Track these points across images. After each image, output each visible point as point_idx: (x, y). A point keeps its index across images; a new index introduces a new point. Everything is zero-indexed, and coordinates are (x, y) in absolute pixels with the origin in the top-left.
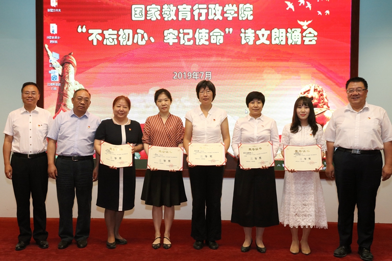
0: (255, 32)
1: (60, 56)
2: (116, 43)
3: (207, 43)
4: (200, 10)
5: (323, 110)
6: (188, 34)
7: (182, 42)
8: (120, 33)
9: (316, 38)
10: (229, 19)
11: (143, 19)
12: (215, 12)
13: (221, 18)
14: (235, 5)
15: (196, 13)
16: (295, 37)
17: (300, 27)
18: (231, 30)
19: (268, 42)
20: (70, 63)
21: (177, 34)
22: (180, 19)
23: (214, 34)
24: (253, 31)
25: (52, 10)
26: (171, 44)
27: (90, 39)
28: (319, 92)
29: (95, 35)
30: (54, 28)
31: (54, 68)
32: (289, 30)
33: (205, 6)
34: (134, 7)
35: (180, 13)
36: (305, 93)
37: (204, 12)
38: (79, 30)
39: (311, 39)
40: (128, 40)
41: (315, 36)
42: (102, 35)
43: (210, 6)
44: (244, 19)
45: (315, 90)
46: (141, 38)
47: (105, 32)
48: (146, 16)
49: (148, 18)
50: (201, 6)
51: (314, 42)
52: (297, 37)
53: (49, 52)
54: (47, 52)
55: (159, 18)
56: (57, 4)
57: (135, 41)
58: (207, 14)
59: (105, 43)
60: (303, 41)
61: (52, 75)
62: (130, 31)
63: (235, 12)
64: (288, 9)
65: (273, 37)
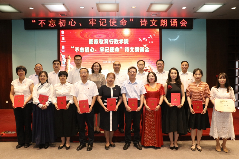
0: (129, 48)
1: (65, 56)
2: (84, 52)
3: (114, 52)
4: (111, 41)
6: (108, 49)
8: (85, 48)
9: (149, 50)
10: (121, 44)
11: (93, 44)
12: (116, 41)
13: (118, 43)
14: (123, 39)
15: (110, 42)
16: (142, 50)
17: (144, 46)
18: (122, 47)
19: (133, 51)
20: (69, 58)
21: (104, 49)
22: (105, 44)
23: (116, 49)
25: (63, 41)
26: (102, 52)
27: (75, 50)
29: (77, 49)
30: (63, 47)
31: (63, 60)
32: (140, 47)
34: (90, 40)
35: (105, 42)
37: (113, 41)
38: (72, 47)
39: (147, 50)
40: (88, 51)
42: (79, 49)
44: (126, 44)
46: (92, 50)
50: (112, 40)
53: (62, 55)
55: (98, 43)
56: (64, 39)
57: (90, 51)
58: (114, 42)
59: (80, 52)
60: (145, 51)
61: (63, 62)
62: (88, 48)
63: (123, 42)
64: (140, 41)
65: (135, 50)
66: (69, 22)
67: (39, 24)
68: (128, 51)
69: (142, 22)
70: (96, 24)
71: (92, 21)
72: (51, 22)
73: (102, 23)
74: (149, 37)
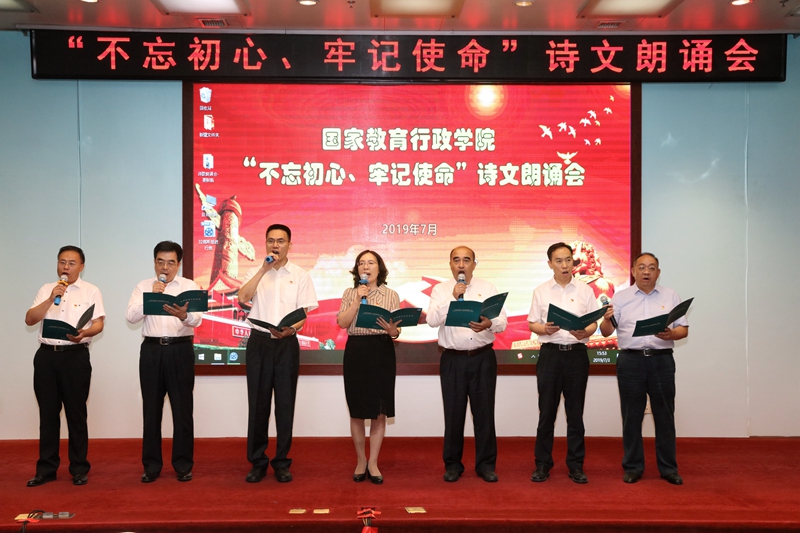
0: (498, 168)
2: (300, 182)
3: (430, 183)
4: (421, 137)
5: (595, 277)
6: (404, 170)
8: (305, 168)
9: (583, 177)
11: (339, 148)
12: (442, 138)
13: (450, 148)
14: (469, 130)
15: (414, 141)
16: (553, 175)
17: (561, 161)
18: (464, 165)
19: (516, 183)
20: (233, 210)
21: (387, 171)
22: (392, 148)
23: (441, 170)
24: (495, 167)
25: (205, 135)
26: (379, 184)
27: (262, 176)
28: (589, 252)
29: (269, 171)
30: (208, 160)
32: (546, 165)
33: (427, 131)
34: (325, 130)
35: (392, 141)
37: (425, 139)
38: (246, 163)
39: (576, 178)
40: (317, 178)
41: (581, 174)
42: (280, 170)
43: (434, 131)
44: (483, 149)
45: (583, 250)
46: (336, 176)
47: (283, 167)
48: (343, 144)
50: (421, 131)
51: (580, 183)
52: (556, 175)
53: (202, 196)
54: (198, 194)
55: (362, 147)
57: (327, 180)
58: (430, 142)
59: (283, 182)
60: (565, 181)
61: (205, 228)
62: (320, 166)
63: (470, 140)
64: (543, 136)
65: (524, 175)
66: (238, 51)
67: (100, 58)
68: (492, 183)
69: (556, 56)
70: (354, 61)
71: (337, 48)
72: (155, 49)
73: (379, 59)
74: (585, 121)
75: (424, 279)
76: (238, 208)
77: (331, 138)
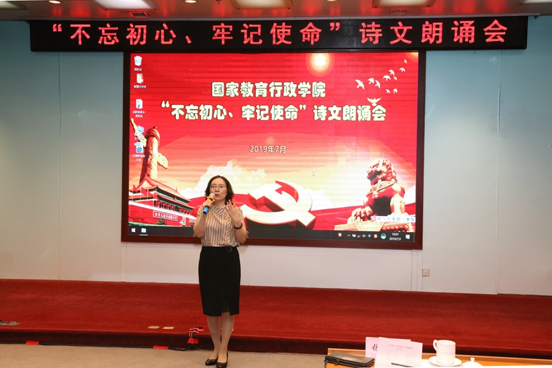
0: (327, 109)
1: (145, 129)
2: (197, 118)
3: (282, 119)
4: (276, 87)
5: (391, 183)
6: (265, 110)
7: (258, 118)
8: (200, 108)
9: (384, 115)
10: (302, 96)
11: (222, 95)
12: (290, 89)
13: (295, 95)
14: (308, 83)
15: (272, 90)
17: (370, 104)
18: (305, 106)
20: (154, 136)
21: (253, 110)
22: (257, 96)
23: (289, 110)
24: (325, 108)
25: (138, 86)
26: (248, 119)
27: (173, 113)
28: (388, 166)
29: (177, 110)
30: (139, 103)
31: (139, 141)
32: (359, 107)
33: (280, 84)
34: (214, 84)
35: (257, 90)
36: (374, 167)
37: (279, 89)
38: (163, 105)
39: (380, 115)
40: (208, 115)
41: (383, 113)
42: (184, 110)
43: (285, 84)
44: (317, 96)
45: (384, 164)
46: (220, 114)
47: (187, 107)
48: (225, 93)
49: (227, 95)
50: (277, 84)
51: (383, 119)
52: (366, 114)
53: (135, 126)
54: (133, 125)
55: (237, 94)
56: (142, 81)
58: (282, 91)
59: (186, 118)
60: (372, 118)
61: (137, 147)
62: (210, 107)
63: (309, 90)
64: (358, 87)
65: (344, 114)
66: (158, 32)
67: (72, 37)
68: (323, 119)
69: (366, 33)
70: (232, 38)
71: (221, 29)
72: (106, 31)
73: (249, 36)
74: (387, 77)
75: (277, 182)
76: (158, 134)
77: (217, 89)
